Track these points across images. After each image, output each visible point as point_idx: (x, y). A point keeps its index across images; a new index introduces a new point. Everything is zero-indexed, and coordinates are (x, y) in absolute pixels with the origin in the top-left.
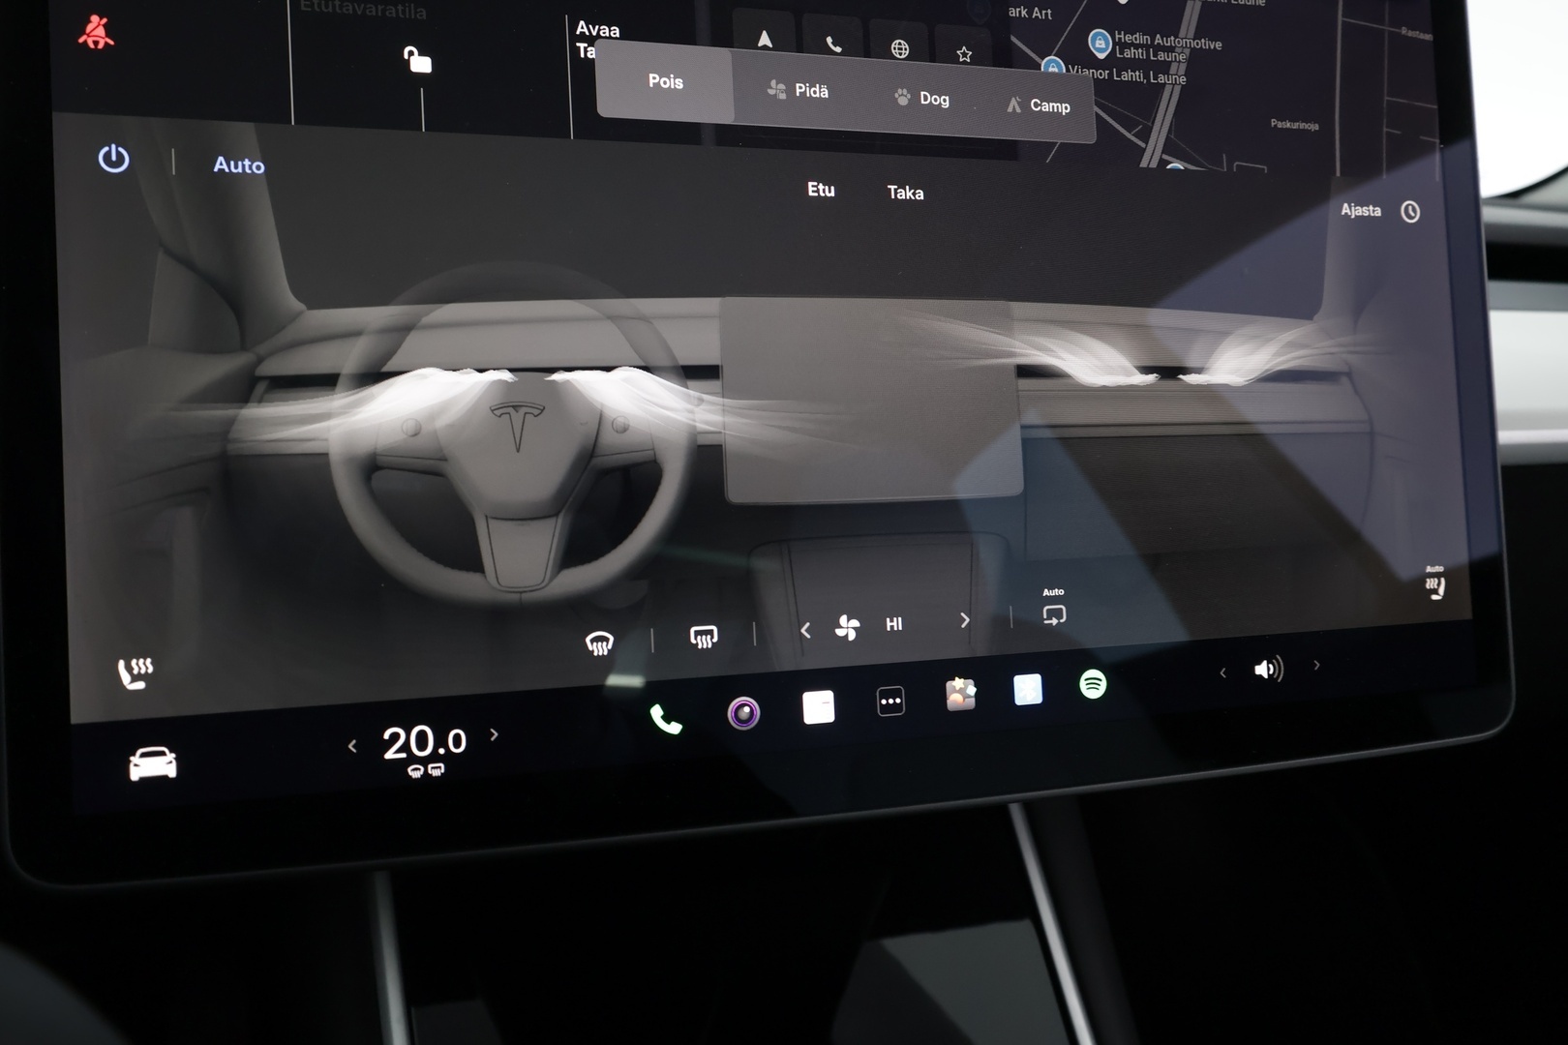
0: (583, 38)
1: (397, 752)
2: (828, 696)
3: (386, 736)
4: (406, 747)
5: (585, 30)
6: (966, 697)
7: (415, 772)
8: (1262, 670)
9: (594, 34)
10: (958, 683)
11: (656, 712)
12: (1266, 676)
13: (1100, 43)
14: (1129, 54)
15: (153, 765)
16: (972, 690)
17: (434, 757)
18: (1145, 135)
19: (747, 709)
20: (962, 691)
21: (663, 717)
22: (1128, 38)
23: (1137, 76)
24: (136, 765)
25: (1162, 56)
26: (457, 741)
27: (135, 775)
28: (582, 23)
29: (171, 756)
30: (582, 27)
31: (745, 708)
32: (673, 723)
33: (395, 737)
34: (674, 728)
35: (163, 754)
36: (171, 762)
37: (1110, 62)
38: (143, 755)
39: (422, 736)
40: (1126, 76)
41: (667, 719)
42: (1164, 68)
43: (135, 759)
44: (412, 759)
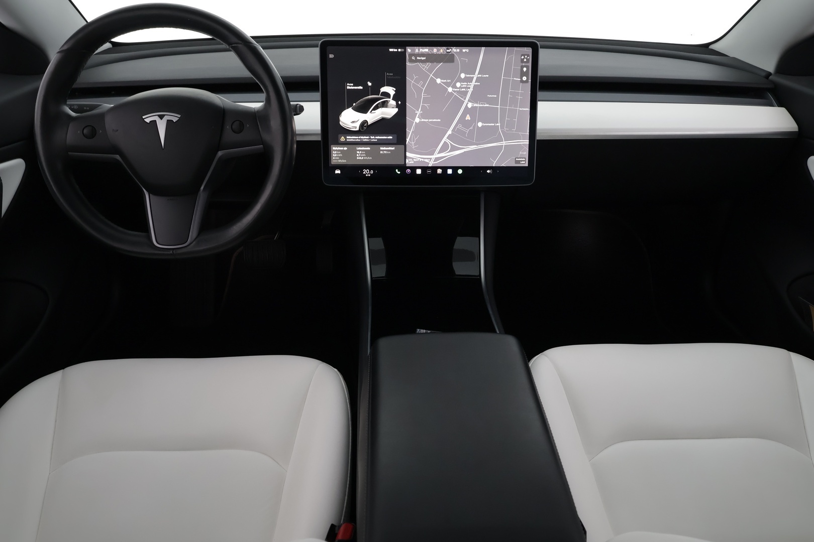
1: (365, 173)
2: (420, 170)
3: (363, 171)
7: (367, 175)
11: (397, 170)
13: (458, 85)
14: (463, 86)
15: (338, 172)
17: (369, 174)
18: (465, 99)
20: (439, 171)
22: (463, 84)
23: (464, 90)
25: (469, 86)
26: (372, 172)
27: (336, 173)
31: (409, 171)
34: (399, 173)
35: (339, 170)
36: (340, 172)
37: (460, 88)
38: (337, 170)
39: (368, 171)
40: (462, 90)
42: (469, 88)
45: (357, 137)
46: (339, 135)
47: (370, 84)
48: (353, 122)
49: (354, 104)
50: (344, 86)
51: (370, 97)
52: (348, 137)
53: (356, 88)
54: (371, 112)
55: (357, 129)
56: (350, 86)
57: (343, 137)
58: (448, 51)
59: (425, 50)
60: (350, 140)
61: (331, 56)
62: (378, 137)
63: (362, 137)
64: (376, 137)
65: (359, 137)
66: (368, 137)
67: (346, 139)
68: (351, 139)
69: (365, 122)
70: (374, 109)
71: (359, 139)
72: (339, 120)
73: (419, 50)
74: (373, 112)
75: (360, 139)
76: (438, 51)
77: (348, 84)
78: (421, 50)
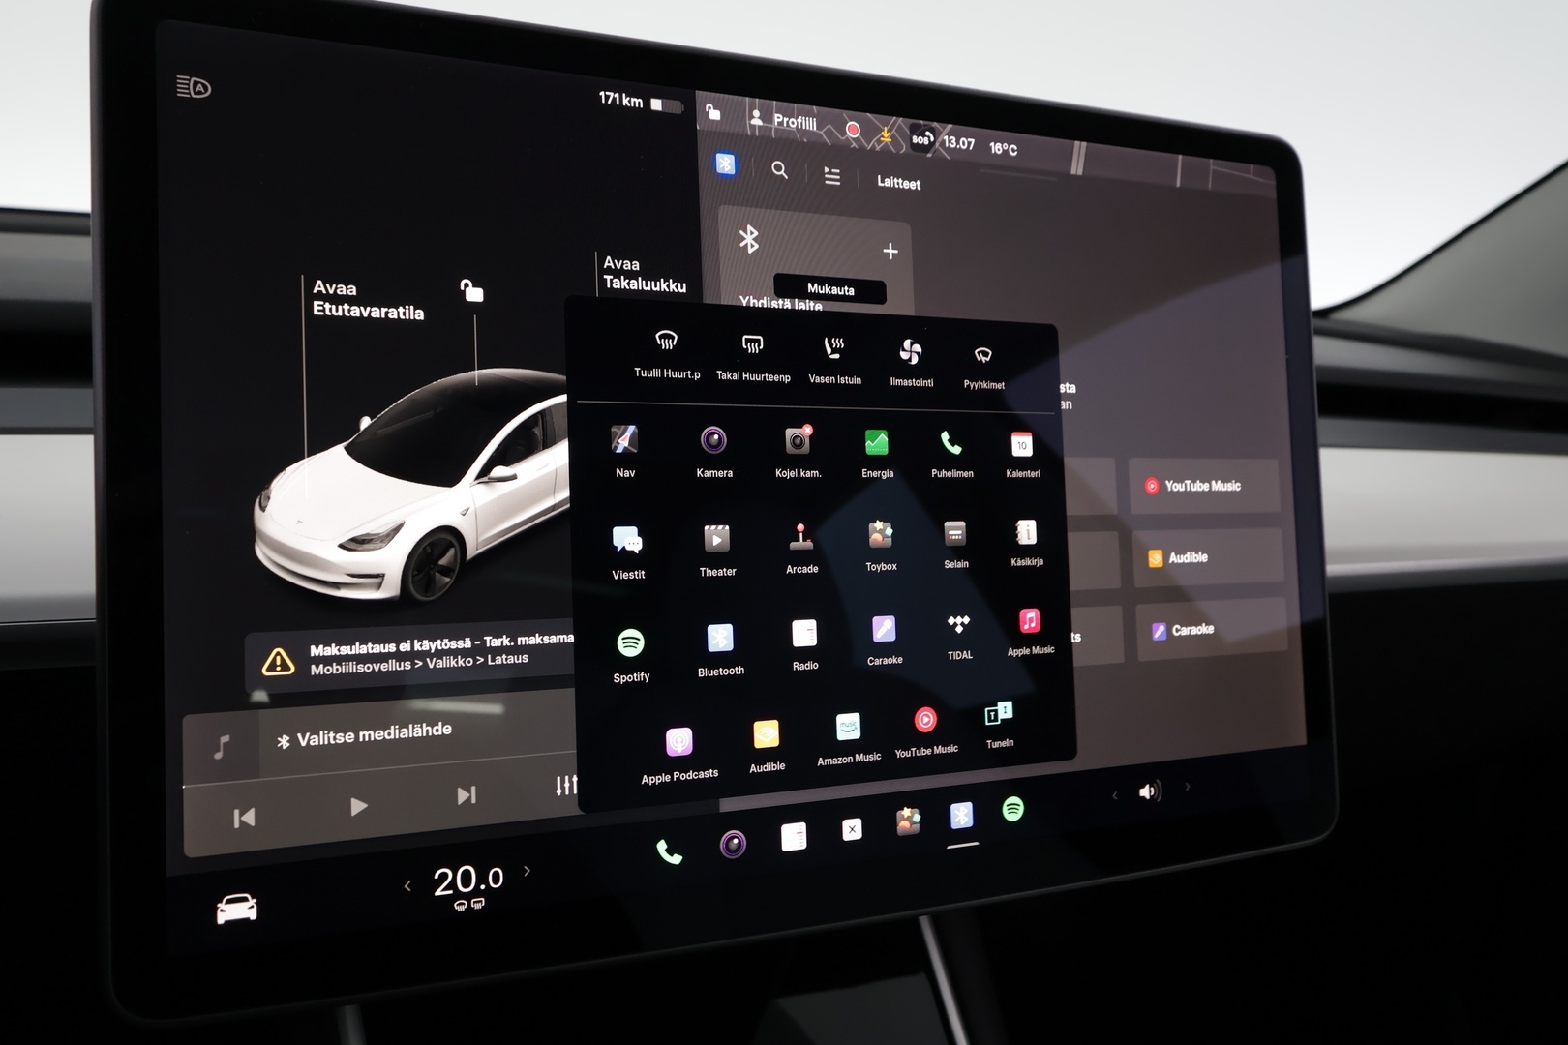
0: (609, 271)
1: (444, 890)
2: (802, 827)
3: (436, 876)
4: (452, 885)
5: (611, 264)
6: (912, 823)
7: (460, 907)
8: (1145, 792)
9: (619, 267)
10: (906, 812)
11: (662, 846)
12: (1148, 797)
15: (237, 910)
16: (917, 818)
17: (476, 893)
19: (736, 841)
20: (909, 819)
21: (667, 851)
24: (222, 911)
26: (496, 876)
27: (221, 919)
28: (609, 258)
29: (252, 902)
30: (609, 262)
31: (735, 839)
32: (675, 855)
33: (444, 876)
34: (676, 859)
35: (245, 900)
36: (252, 907)
38: (229, 902)
39: (466, 876)
41: (670, 851)
43: (221, 906)
44: (458, 895)
45: (392, 648)
46: (252, 640)
47: (475, 294)
48: (357, 543)
49: (365, 422)
50: (294, 301)
51: (477, 374)
52: (314, 651)
53: (377, 313)
54: (485, 472)
55: (390, 590)
56: (337, 300)
57: (279, 654)
58: (915, 139)
59: (803, 122)
60: (335, 669)
61: (192, 87)
62: (535, 640)
63: (426, 645)
64: (522, 640)
65: (404, 647)
66: (467, 643)
67: (303, 661)
68: (339, 659)
69: (444, 539)
70: (504, 456)
71: (399, 656)
72: (248, 533)
73: (766, 117)
74: (499, 471)
75: (412, 655)
76: (869, 132)
77: (319, 286)
78: (778, 118)
